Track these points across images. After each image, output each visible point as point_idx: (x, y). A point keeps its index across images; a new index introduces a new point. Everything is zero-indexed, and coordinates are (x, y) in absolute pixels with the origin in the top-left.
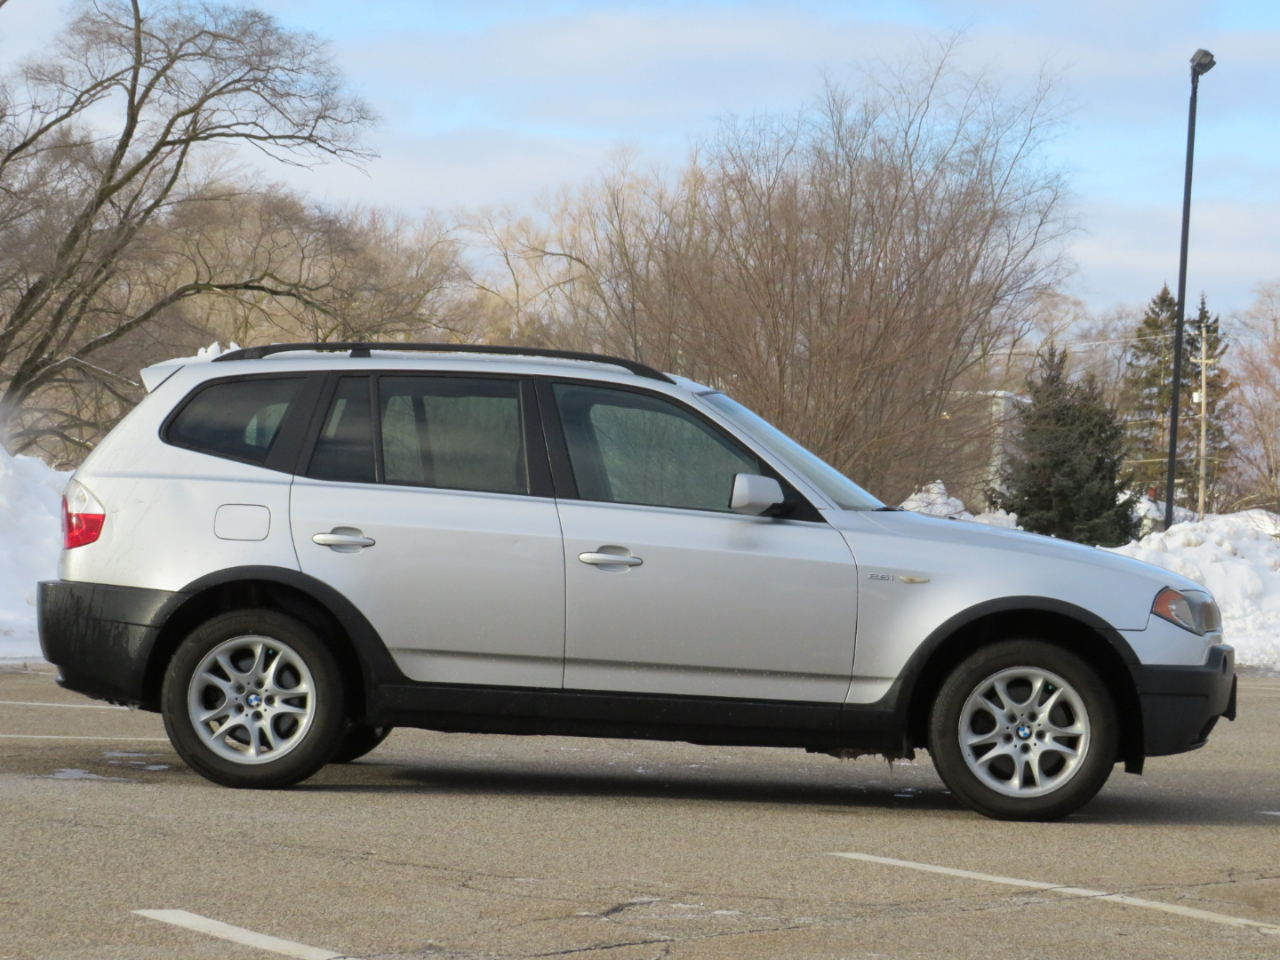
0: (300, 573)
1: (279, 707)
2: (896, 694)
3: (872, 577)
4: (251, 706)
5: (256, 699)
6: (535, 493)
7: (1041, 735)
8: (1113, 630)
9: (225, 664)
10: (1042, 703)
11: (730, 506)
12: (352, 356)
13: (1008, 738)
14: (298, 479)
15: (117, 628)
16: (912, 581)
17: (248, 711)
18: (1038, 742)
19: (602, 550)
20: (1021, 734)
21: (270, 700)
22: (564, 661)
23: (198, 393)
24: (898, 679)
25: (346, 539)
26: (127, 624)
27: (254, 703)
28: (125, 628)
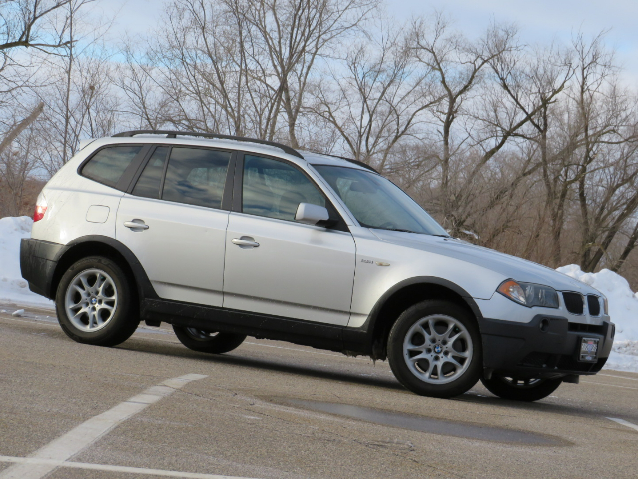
0: (116, 240)
1: (104, 306)
2: (368, 323)
3: (362, 261)
4: (92, 304)
5: (95, 301)
6: (223, 209)
7: (446, 353)
8: (471, 298)
9: (84, 282)
10: (450, 336)
11: (295, 218)
12: (168, 137)
13: (429, 351)
14: (126, 194)
15: (43, 262)
16: (381, 265)
17: (91, 306)
18: (444, 356)
19: (243, 238)
20: (436, 350)
21: (100, 302)
22: (224, 293)
23: (98, 152)
24: (369, 315)
25: (137, 226)
26: (47, 260)
27: (94, 302)
28: (46, 262)
